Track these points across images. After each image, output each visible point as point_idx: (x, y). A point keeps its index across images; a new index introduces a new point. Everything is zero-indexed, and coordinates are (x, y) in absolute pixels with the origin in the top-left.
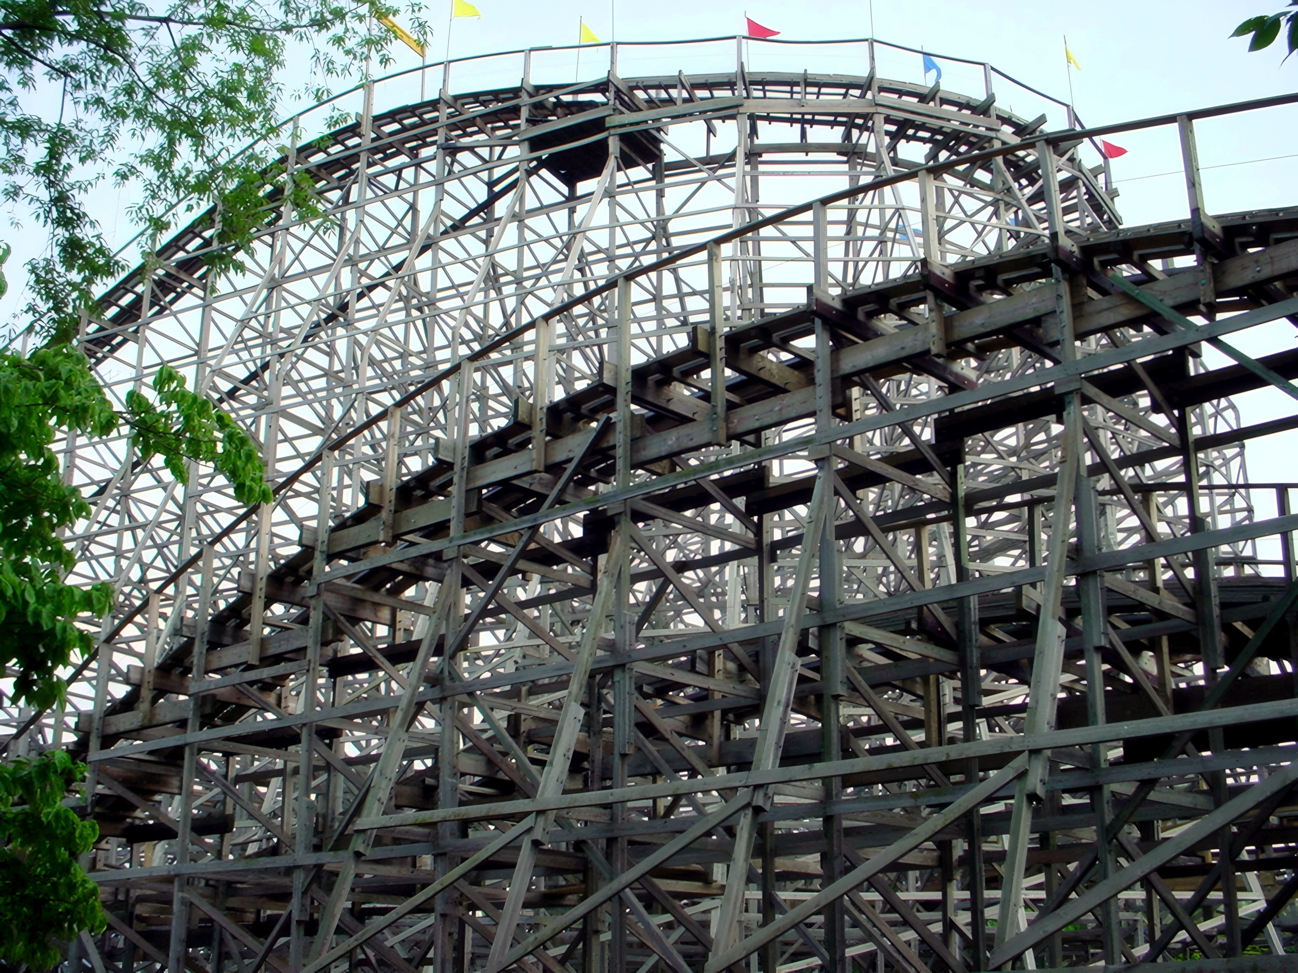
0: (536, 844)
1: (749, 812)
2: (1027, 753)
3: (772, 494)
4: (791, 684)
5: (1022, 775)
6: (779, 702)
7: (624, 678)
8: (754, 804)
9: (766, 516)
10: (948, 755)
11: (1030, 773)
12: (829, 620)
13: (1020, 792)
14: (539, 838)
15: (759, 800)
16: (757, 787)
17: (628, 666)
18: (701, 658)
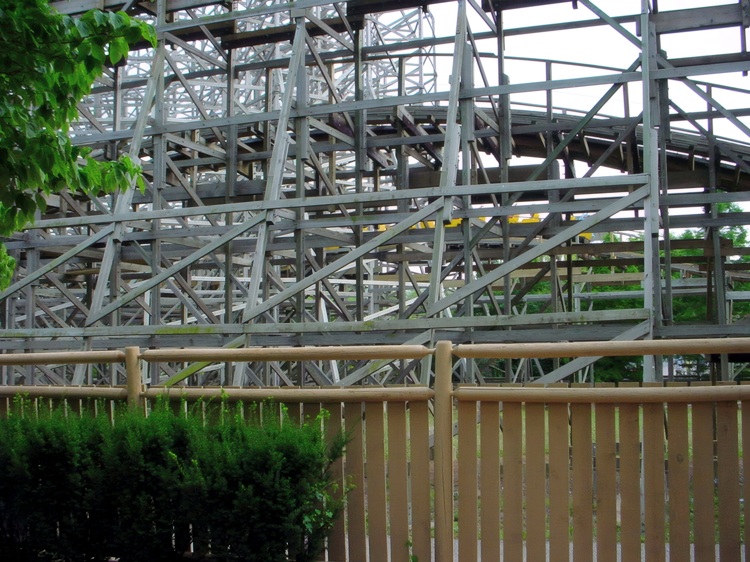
0: (116, 241)
1: (265, 224)
2: (443, 197)
3: (239, 37)
4: (286, 150)
5: (440, 209)
6: (280, 161)
7: (161, 143)
8: (267, 220)
9: (233, 50)
10: (393, 196)
11: (445, 208)
12: (301, 115)
13: (439, 219)
14: (118, 238)
15: (270, 218)
16: (269, 210)
17: (163, 135)
18: (187, 134)
